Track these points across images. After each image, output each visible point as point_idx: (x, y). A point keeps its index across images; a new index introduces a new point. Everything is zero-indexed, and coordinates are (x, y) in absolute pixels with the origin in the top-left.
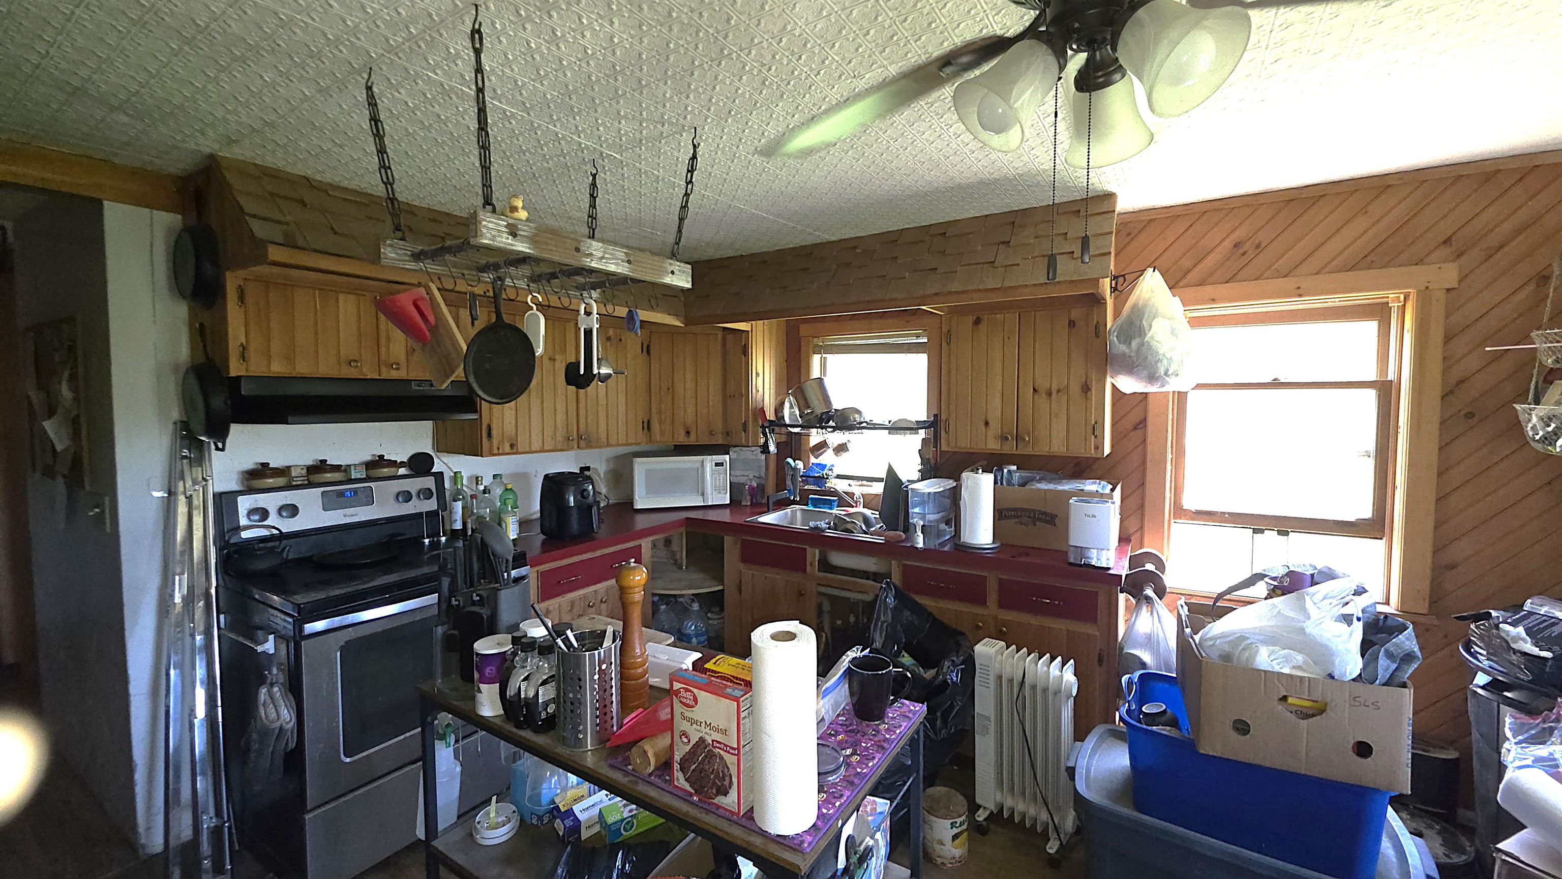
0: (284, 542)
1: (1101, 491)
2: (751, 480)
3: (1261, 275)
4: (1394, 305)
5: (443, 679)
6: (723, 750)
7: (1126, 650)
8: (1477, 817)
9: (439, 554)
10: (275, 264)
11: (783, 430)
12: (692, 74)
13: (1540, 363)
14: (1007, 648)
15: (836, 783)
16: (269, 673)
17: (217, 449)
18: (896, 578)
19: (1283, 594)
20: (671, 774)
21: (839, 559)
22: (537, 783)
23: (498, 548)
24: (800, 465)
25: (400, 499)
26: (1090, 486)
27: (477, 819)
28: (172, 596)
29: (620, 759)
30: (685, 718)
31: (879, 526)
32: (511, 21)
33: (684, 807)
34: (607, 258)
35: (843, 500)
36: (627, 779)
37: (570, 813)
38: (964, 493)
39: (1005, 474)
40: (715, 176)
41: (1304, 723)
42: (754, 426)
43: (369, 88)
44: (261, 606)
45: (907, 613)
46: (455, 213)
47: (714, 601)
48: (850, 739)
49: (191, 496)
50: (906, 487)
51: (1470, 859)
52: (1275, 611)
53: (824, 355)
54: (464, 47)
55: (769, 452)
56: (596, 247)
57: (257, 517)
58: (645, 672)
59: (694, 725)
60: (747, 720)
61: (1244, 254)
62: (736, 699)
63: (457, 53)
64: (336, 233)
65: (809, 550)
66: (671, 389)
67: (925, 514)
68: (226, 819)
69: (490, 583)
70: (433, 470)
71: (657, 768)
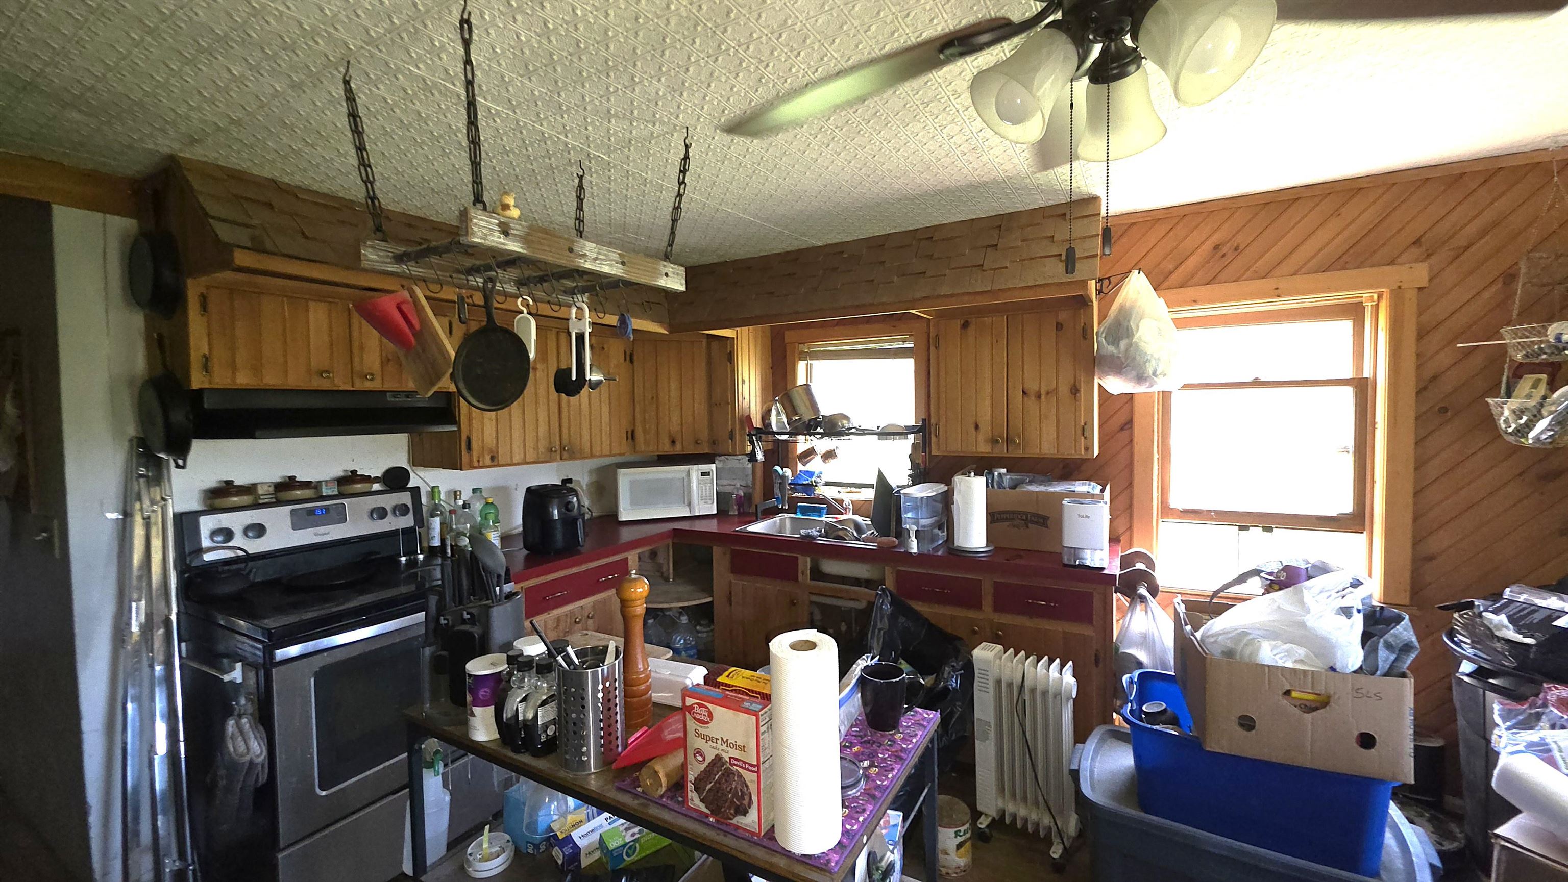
0: (251, 564)
1: (1092, 492)
2: (738, 489)
3: (1239, 278)
4: (1368, 306)
5: (431, 701)
6: (741, 767)
7: (1122, 650)
8: (1467, 804)
9: (416, 574)
10: (240, 270)
11: (770, 437)
12: (687, 70)
13: (1510, 357)
14: (1005, 652)
15: (857, 797)
16: (237, 704)
17: (178, 466)
18: (890, 583)
19: (1280, 589)
20: (685, 797)
21: (831, 567)
22: (535, 809)
23: (489, 562)
24: (788, 472)
25: (375, 516)
26: (1081, 487)
27: (469, 851)
28: (129, 624)
29: (628, 781)
30: (698, 735)
31: (869, 532)
32: (501, 12)
33: (700, 829)
34: (601, 259)
35: (833, 507)
36: (636, 802)
37: (569, 839)
38: (957, 497)
39: (996, 477)
40: (705, 179)
41: (1308, 717)
42: (741, 435)
43: (347, 83)
44: (227, 632)
45: (902, 620)
46: (432, 218)
47: (704, 613)
48: (866, 751)
49: (149, 518)
50: (898, 492)
51: (1462, 846)
52: (1275, 607)
53: (810, 362)
54: (450, 39)
55: (757, 460)
56: (589, 248)
57: (220, 538)
58: (648, 688)
59: (710, 742)
60: (766, 734)
61: (1223, 256)
62: (755, 714)
63: (443, 46)
64: (306, 237)
65: (801, 559)
66: (656, 398)
67: (918, 519)
68: (190, 861)
69: (481, 600)
70: (409, 486)
71: (669, 789)
